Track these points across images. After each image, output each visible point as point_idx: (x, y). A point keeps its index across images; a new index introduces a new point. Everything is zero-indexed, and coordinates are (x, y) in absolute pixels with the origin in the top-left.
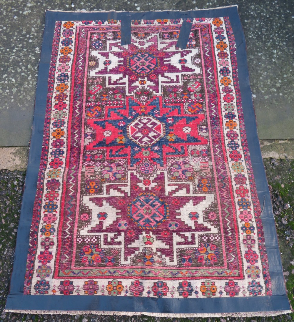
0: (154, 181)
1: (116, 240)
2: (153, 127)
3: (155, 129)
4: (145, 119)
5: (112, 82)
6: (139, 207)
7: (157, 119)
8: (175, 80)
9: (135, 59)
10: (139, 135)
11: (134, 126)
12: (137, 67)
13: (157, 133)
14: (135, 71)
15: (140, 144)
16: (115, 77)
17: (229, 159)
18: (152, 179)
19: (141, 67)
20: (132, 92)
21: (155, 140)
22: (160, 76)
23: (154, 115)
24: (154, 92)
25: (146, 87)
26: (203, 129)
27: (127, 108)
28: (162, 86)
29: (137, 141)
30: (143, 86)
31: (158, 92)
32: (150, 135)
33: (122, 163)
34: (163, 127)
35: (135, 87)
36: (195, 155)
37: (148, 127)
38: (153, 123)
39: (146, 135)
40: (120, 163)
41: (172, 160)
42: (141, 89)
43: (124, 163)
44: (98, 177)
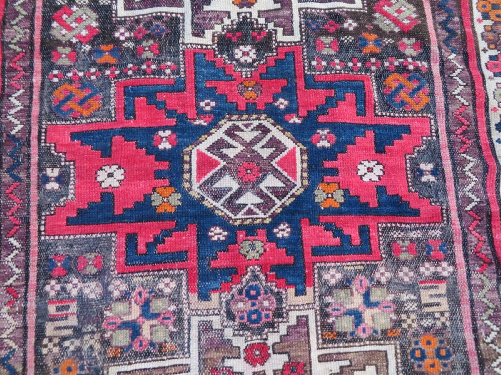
0: (279, 348)
2: (272, 157)
3: (278, 163)
4: (247, 126)
7: (287, 128)
10: (229, 183)
11: (208, 149)
13: (286, 181)
15: (231, 215)
18: (273, 339)
20: (208, 33)
21: (279, 203)
23: (279, 118)
24: (280, 30)
25: (255, 15)
26: (422, 173)
27: (190, 86)
28: (300, 9)
29: (218, 205)
30: (245, 9)
31: (289, 32)
32: (262, 186)
33: (167, 285)
34: (302, 161)
35: (219, 16)
36: (403, 256)
37: (259, 156)
38: (274, 143)
39: (249, 183)
40: (161, 286)
41: (332, 271)
42: (239, 24)
43: (173, 285)
44: (91, 342)
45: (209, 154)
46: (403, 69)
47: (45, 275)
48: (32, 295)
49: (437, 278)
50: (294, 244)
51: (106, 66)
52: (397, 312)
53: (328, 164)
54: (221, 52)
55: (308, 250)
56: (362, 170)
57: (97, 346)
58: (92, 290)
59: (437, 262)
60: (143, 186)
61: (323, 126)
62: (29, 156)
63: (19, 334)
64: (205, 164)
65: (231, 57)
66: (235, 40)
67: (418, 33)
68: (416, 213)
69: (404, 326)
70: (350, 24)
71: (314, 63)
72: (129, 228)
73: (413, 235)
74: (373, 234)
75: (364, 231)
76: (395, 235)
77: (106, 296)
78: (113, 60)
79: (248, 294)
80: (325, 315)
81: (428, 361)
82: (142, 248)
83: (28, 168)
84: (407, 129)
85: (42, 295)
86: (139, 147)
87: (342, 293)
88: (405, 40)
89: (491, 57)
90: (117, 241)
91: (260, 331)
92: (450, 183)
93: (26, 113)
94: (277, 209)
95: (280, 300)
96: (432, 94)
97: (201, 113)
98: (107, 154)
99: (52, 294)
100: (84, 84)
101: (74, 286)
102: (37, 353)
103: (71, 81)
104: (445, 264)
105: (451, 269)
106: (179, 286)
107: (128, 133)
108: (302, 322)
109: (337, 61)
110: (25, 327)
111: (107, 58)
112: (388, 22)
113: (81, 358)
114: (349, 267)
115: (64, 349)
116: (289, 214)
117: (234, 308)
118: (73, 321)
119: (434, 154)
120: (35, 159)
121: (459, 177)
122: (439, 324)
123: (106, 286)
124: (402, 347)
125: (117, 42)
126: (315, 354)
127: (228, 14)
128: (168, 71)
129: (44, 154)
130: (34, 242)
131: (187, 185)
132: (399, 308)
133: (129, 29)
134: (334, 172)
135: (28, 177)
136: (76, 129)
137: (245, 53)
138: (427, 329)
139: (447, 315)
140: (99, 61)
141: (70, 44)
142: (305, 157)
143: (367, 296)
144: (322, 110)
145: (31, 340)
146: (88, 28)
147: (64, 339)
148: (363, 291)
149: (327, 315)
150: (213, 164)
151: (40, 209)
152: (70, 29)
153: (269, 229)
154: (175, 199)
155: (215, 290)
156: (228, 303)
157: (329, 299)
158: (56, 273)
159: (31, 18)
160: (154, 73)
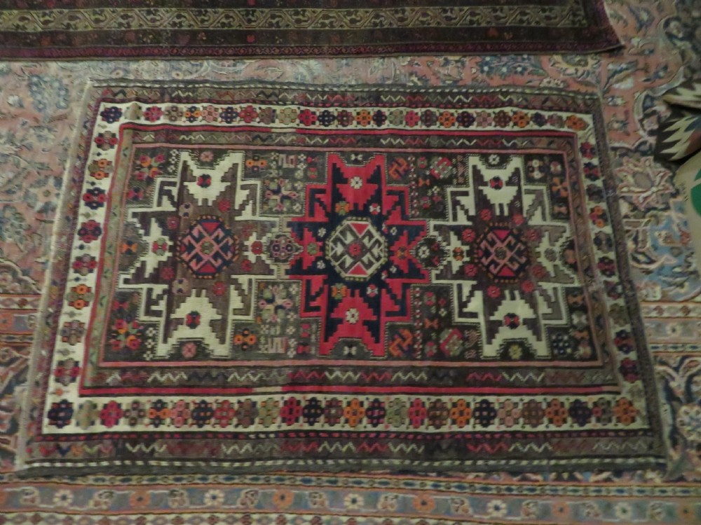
0: (258, 259)
1: (165, 198)
2: (363, 262)
3: (359, 265)
4: (381, 250)
5: (458, 198)
6: (216, 234)
7: (379, 271)
8: (465, 310)
9: (510, 238)
10: (349, 239)
11: (368, 230)
12: (492, 243)
13: (349, 268)
14: (485, 238)
15: (332, 239)
16: (469, 202)
17: (287, 397)
18: (264, 257)
19: (492, 250)
20: (436, 233)
21: (337, 264)
22: (475, 282)
23: (385, 267)
24: (438, 272)
25: (449, 259)
26: (350, 347)
27: (404, 222)
28: (452, 284)
29: (337, 233)
30: (452, 254)
31: (438, 277)
32: (347, 257)
33: (297, 207)
34: (360, 278)
35: (447, 240)
36: (301, 330)
37: (363, 256)
38: (370, 264)
39: (348, 249)
40: (298, 205)
41: (297, 289)
42: (442, 251)
43: (297, 210)
44: (274, 173)
45: (366, 230)
46: (415, 341)
47: (309, 154)
48: (299, 148)
49: (287, 348)
50: (313, 270)
51: (417, 182)
52: (270, 323)
53: (357, 292)
54: (425, 240)
55: (309, 277)
56: (353, 311)
57: (271, 176)
58: (299, 174)
59: (297, 349)
60: (350, 197)
61: (380, 291)
62: (368, 147)
63: (282, 143)
64: (361, 228)
65: (422, 245)
66: (433, 247)
67: (441, 355)
68: (326, 340)
69: (262, 326)
70: (443, 313)
71: (418, 289)
72: (329, 190)
73: (313, 337)
74: (315, 313)
75: (317, 309)
76: (314, 327)
77: (296, 180)
78: (420, 185)
79: (288, 246)
80: (274, 284)
81: (241, 337)
82: (318, 196)
83: (362, 147)
84: (377, 341)
85: (299, 153)
86: (372, 196)
87: (284, 294)
88: (435, 347)
89: (423, 403)
90: (322, 185)
91: (268, 250)
92: (341, 362)
93: (392, 146)
94: (334, 263)
95: (284, 261)
96: (398, 358)
97: (390, 227)
98: (369, 181)
99: (299, 157)
100: (407, 172)
101: (302, 166)
102: (272, 151)
103: (408, 165)
104: (295, 353)
105: (291, 356)
106: (297, 213)
107: (379, 191)
108: (271, 272)
109: (420, 303)
110: (284, 145)
111: (421, 182)
112: (447, 336)
113: (267, 169)
114: (298, 299)
115: (272, 161)
116: (329, 270)
117: (282, 238)
118: (285, 166)
119: (361, 356)
120: (367, 150)
121: (344, 369)
122: (261, 347)
123: (301, 180)
124: (251, 324)
125: (431, 187)
126: (253, 277)
127: (449, 244)
128: (413, 212)
129: (370, 154)
130: (325, 149)
131: (349, 218)
132: (273, 324)
133: (438, 193)
134: (353, 295)
135: (359, 147)
136: (382, 169)
137: (424, 252)
138: (258, 339)
139: (266, 352)
140: (420, 180)
141: (429, 165)
142: (362, 280)
143: (280, 307)
144: (389, 291)
145: (279, 148)
146: (439, 174)
147: (277, 161)
148: (284, 305)
149: (273, 286)
150: (360, 232)
151: (342, 152)
152: (438, 165)
153: (323, 258)
154: (342, 213)
155: (293, 230)
156: (284, 236)
157: (281, 287)
158: (309, 158)
159: (444, 147)
160: (412, 206)
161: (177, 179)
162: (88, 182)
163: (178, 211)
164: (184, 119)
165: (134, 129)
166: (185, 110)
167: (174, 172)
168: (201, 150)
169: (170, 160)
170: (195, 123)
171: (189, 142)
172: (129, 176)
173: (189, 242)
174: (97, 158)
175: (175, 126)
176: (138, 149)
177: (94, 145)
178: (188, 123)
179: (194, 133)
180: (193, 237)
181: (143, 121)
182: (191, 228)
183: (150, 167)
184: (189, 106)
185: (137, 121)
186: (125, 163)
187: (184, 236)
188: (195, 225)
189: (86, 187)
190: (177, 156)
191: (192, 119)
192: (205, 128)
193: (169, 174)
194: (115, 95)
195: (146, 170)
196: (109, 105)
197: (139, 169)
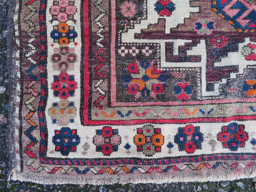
161: (162, 43)
162: (170, 152)
163: (205, 37)
164: (71, 45)
165: (90, 107)
166: (57, 46)
167: (152, 47)
168: (120, 17)
169: (134, 55)
170: (78, 30)
171: (107, 34)
172: (159, 102)
173: (245, 19)
174: (134, 147)
175: (82, 55)
176: (119, 99)
177: (114, 155)
178: (78, 39)
179: (94, 30)
180: (239, 14)
181: (76, 98)
182: (227, 18)
183: (146, 78)
184: (50, 40)
185: (77, 105)
186: (141, 110)
187: (237, 26)
188: (224, 13)
189: (176, 152)
190: (128, 46)
191: (71, 35)
192: (86, 14)
193: (155, 53)
194: (34, 141)
195: (149, 84)
196: (51, 146)
197: (148, 92)
